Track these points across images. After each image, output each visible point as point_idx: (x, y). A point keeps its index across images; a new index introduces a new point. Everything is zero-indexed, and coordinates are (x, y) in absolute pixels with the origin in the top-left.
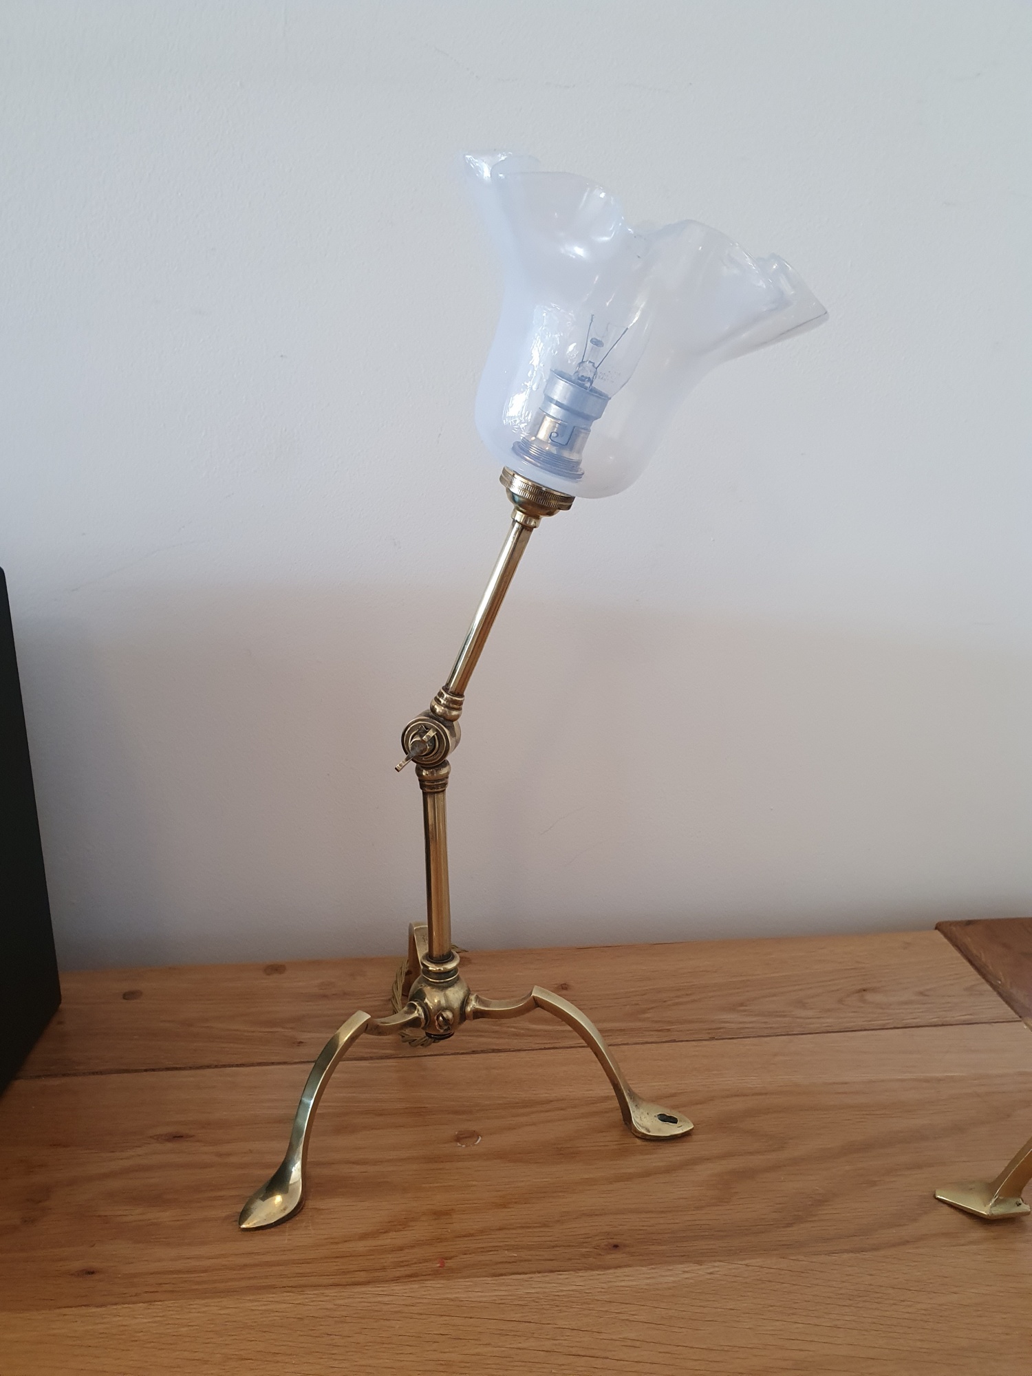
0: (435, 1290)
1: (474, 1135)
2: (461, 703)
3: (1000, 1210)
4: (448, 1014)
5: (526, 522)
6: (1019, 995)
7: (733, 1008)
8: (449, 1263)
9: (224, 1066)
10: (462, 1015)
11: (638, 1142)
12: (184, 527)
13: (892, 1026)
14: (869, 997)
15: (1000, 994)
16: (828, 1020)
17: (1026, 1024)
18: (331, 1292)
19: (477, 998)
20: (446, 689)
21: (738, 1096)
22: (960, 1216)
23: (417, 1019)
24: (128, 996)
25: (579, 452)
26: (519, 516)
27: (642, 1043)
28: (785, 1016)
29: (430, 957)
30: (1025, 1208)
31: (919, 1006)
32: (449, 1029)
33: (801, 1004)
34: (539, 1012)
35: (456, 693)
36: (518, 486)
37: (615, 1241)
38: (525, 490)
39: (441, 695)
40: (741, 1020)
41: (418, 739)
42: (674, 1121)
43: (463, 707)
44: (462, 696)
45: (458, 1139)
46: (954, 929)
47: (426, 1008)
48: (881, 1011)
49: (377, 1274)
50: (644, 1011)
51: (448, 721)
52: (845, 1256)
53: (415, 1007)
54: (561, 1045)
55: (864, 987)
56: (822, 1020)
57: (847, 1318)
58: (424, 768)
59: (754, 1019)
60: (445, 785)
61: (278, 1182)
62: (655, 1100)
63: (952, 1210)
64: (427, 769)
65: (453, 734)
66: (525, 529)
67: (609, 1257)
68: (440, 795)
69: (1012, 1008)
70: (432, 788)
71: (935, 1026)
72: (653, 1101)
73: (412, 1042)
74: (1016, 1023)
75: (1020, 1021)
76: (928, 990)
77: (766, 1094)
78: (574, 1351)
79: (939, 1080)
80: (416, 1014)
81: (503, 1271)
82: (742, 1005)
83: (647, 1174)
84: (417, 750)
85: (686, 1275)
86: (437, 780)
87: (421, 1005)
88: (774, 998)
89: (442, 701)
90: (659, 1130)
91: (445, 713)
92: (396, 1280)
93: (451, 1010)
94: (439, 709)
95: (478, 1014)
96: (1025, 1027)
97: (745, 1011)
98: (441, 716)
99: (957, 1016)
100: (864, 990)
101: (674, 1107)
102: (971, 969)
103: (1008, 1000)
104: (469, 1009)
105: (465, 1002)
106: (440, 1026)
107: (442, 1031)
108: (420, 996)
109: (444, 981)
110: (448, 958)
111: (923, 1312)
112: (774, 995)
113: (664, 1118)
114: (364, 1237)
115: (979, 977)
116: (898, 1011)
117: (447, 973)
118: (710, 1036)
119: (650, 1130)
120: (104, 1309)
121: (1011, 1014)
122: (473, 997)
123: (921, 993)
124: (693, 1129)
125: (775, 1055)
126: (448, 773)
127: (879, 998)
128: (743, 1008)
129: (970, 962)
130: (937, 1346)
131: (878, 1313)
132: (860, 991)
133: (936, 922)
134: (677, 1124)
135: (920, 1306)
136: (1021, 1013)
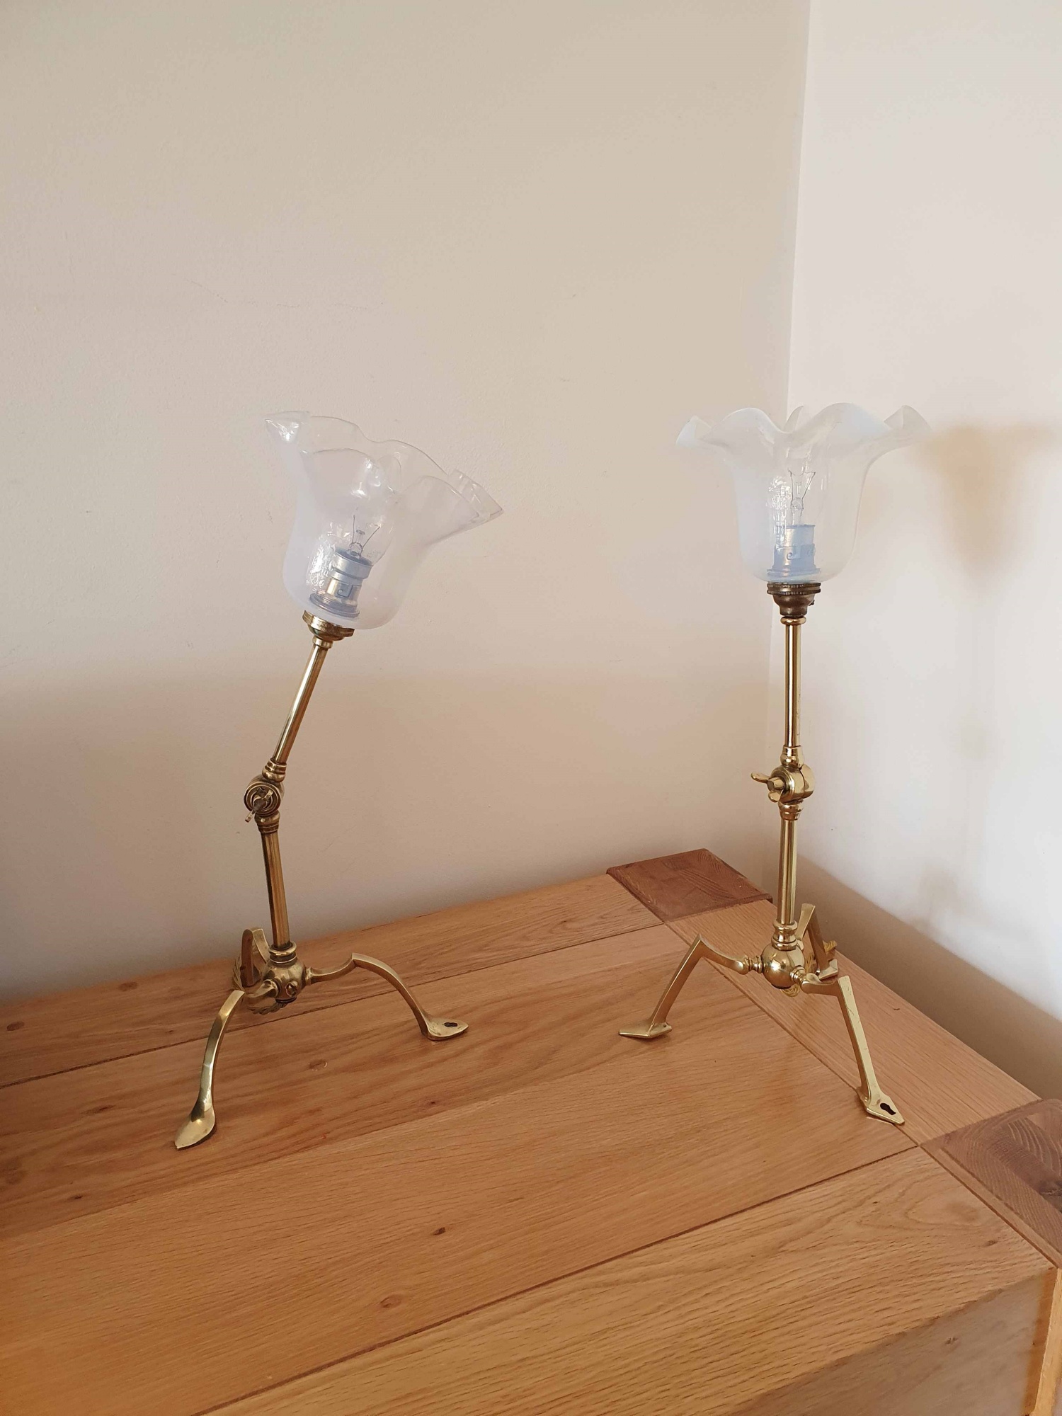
0: (325, 1151)
1: (322, 1062)
2: (284, 769)
3: (654, 1032)
4: (295, 983)
5: (322, 644)
6: (662, 908)
7: (480, 950)
8: (328, 1136)
9: (117, 1058)
10: (303, 983)
11: (433, 1043)
12: (14, 650)
13: (585, 942)
14: (569, 925)
15: (650, 909)
16: (544, 945)
17: (667, 925)
18: (257, 1167)
19: (311, 969)
20: (273, 760)
21: (493, 1003)
22: (634, 1041)
23: (272, 990)
24: (11, 1027)
25: (356, 600)
26: (318, 642)
28: (516, 948)
29: (275, 947)
30: (669, 1027)
31: (602, 925)
32: (294, 995)
33: (525, 938)
34: (358, 969)
35: (280, 762)
36: (316, 624)
37: (432, 1101)
38: (321, 626)
39: (270, 764)
40: (487, 955)
41: (259, 798)
42: (455, 1025)
43: (286, 772)
44: (284, 764)
45: (311, 1067)
46: (619, 871)
47: (277, 982)
48: (576, 934)
49: (282, 1152)
50: (420, 963)
51: (276, 783)
52: (572, 1076)
53: (270, 983)
54: (369, 995)
55: (565, 919)
56: (539, 946)
57: (576, 1106)
58: (262, 817)
59: (495, 953)
60: (277, 827)
61: (197, 1112)
62: (441, 1015)
63: (630, 1039)
64: (263, 817)
65: (281, 791)
66: (322, 650)
67: (430, 1109)
68: (274, 834)
69: (658, 917)
70: (268, 830)
71: (611, 937)
72: (440, 1017)
73: (263, 1011)
75: (663, 924)
76: (604, 915)
77: (511, 998)
78: (421, 1159)
79: (616, 969)
80: (272, 988)
81: (365, 1132)
82: (485, 946)
83: (445, 1060)
84: (259, 805)
85: (479, 1108)
86: (272, 825)
87: (273, 981)
88: (508, 938)
89: (272, 769)
90: (447, 1033)
91: (273, 777)
92: (298, 1151)
93: (296, 980)
94: (269, 775)
95: (314, 980)
96: (666, 927)
98: (272, 780)
99: (626, 927)
100: (565, 921)
101: (453, 1018)
102: (631, 896)
103: (655, 912)
104: (307, 978)
105: (304, 974)
106: (289, 992)
107: (290, 996)
108: (270, 975)
109: (287, 961)
110: (289, 945)
112: (507, 935)
113: (448, 1025)
114: (266, 1134)
115: (637, 900)
116: (589, 931)
117: (290, 956)
118: (467, 970)
119: (441, 1033)
120: (99, 1213)
121: (658, 920)
122: (309, 970)
123: (602, 917)
124: (468, 1028)
125: (513, 973)
126: (279, 818)
127: (575, 925)
128: (487, 948)
129: (632, 893)
130: (626, 1107)
131: (592, 1100)
132: (562, 923)
133: (608, 868)
134: (458, 1026)
135: (615, 1091)
136: (663, 918)
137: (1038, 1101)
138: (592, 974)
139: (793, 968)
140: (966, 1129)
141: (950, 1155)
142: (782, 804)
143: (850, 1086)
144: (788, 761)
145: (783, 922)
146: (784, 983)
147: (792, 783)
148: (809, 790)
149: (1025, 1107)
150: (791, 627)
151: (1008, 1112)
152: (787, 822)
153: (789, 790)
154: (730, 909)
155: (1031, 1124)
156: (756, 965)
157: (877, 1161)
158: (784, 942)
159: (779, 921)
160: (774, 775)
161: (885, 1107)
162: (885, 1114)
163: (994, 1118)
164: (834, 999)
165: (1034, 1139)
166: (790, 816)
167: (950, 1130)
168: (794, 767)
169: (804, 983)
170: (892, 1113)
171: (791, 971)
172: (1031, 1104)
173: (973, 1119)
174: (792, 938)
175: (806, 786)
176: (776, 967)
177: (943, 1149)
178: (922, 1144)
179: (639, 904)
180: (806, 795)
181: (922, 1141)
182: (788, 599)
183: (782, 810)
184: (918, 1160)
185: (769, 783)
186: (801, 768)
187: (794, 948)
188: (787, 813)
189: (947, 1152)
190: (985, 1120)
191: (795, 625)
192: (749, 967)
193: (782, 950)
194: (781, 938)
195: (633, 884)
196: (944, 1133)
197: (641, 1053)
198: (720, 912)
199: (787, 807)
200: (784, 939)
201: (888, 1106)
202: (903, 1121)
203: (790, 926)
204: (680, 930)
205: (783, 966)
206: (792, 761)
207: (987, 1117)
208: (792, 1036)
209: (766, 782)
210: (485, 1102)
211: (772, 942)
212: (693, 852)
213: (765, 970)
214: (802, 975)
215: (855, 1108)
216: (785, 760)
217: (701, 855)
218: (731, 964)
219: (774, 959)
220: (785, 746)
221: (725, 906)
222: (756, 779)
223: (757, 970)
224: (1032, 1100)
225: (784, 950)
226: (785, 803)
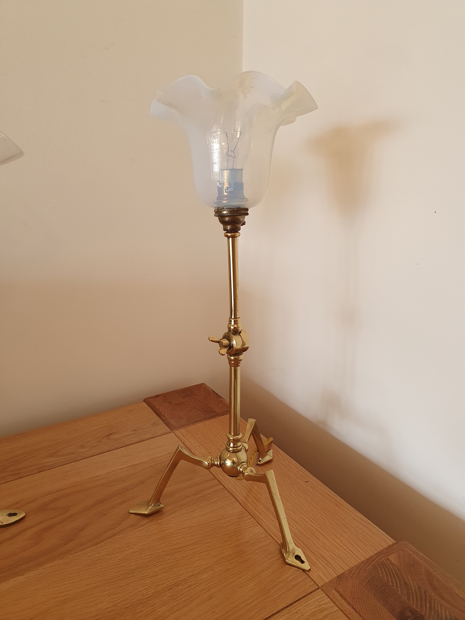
3: (152, 510)
6: (172, 421)
7: (51, 456)
13: (120, 447)
14: (112, 437)
15: (165, 423)
16: (93, 451)
17: (173, 433)
21: (49, 494)
22: (138, 517)
27: (5, 483)
28: (74, 454)
30: (162, 506)
31: (132, 436)
33: (82, 447)
40: (53, 460)
42: (15, 514)
46: (150, 400)
48: (116, 441)
50: (7, 468)
52: (89, 549)
55: (110, 433)
56: (91, 451)
57: (87, 575)
59: (60, 458)
63: (136, 515)
69: (169, 427)
71: (138, 442)
72: (7, 509)
74: (170, 433)
75: (171, 432)
76: (136, 428)
77: (62, 490)
79: (136, 465)
82: (55, 453)
85: (15, 582)
88: (70, 447)
90: (7, 521)
96: (173, 434)
97: (57, 455)
99: (148, 436)
100: (110, 434)
101: (17, 508)
102: (156, 415)
103: (168, 424)
111: (119, 560)
112: (71, 445)
113: (10, 515)
115: (158, 418)
116: (124, 440)
118: (39, 471)
119: (3, 522)
123: (134, 430)
124: (25, 516)
125: (68, 472)
127: (116, 436)
128: (56, 454)
129: (155, 412)
130: (123, 572)
131: (100, 568)
132: (108, 435)
133: (144, 398)
134: (18, 515)
135: (117, 559)
136: (172, 428)
137: (394, 544)
138: (120, 469)
139: (240, 463)
140: (350, 571)
141: (341, 595)
142: (229, 357)
143: (276, 542)
144: (232, 328)
145: (232, 434)
146: (234, 473)
147: (234, 342)
148: (246, 346)
149: (387, 549)
150: (231, 239)
151: (376, 554)
152: (233, 368)
153: (233, 347)
154: (213, 420)
155: (391, 563)
156: (216, 463)
157: (292, 604)
158: (234, 447)
159: (230, 433)
160: (224, 337)
161: (298, 558)
162: (298, 563)
163: (368, 560)
164: (264, 485)
165: (394, 576)
166: (236, 364)
167: (341, 571)
168: (236, 332)
169: (246, 474)
170: (303, 562)
171: (238, 465)
172: (390, 546)
173: (354, 563)
174: (239, 444)
175: (244, 344)
176: (229, 463)
177: (336, 589)
178: (322, 586)
179: (159, 420)
180: (245, 349)
181: (322, 584)
182: (227, 219)
183: (230, 360)
184: (320, 600)
185: (220, 343)
186: (240, 332)
187: (240, 450)
188: (233, 362)
189: (338, 592)
190: (363, 562)
191: (234, 237)
192: (212, 464)
193: (232, 452)
194: (232, 445)
195: (158, 407)
196: (336, 576)
197: (142, 526)
198: (207, 422)
199: (232, 358)
200: (234, 445)
201: (300, 557)
202: (309, 568)
203: (237, 437)
204: (181, 436)
205: (234, 462)
206: (235, 328)
207: (363, 559)
208: (242, 505)
209: (218, 342)
210: (21, 577)
211: (226, 447)
212: (196, 385)
213: (222, 466)
214: (245, 469)
215: (279, 559)
216: (230, 328)
217: (201, 387)
218: (199, 463)
219: (227, 458)
220: (230, 318)
221: (210, 418)
222: (212, 341)
223: (217, 466)
224: (391, 543)
225: (234, 452)
226: (231, 356)
